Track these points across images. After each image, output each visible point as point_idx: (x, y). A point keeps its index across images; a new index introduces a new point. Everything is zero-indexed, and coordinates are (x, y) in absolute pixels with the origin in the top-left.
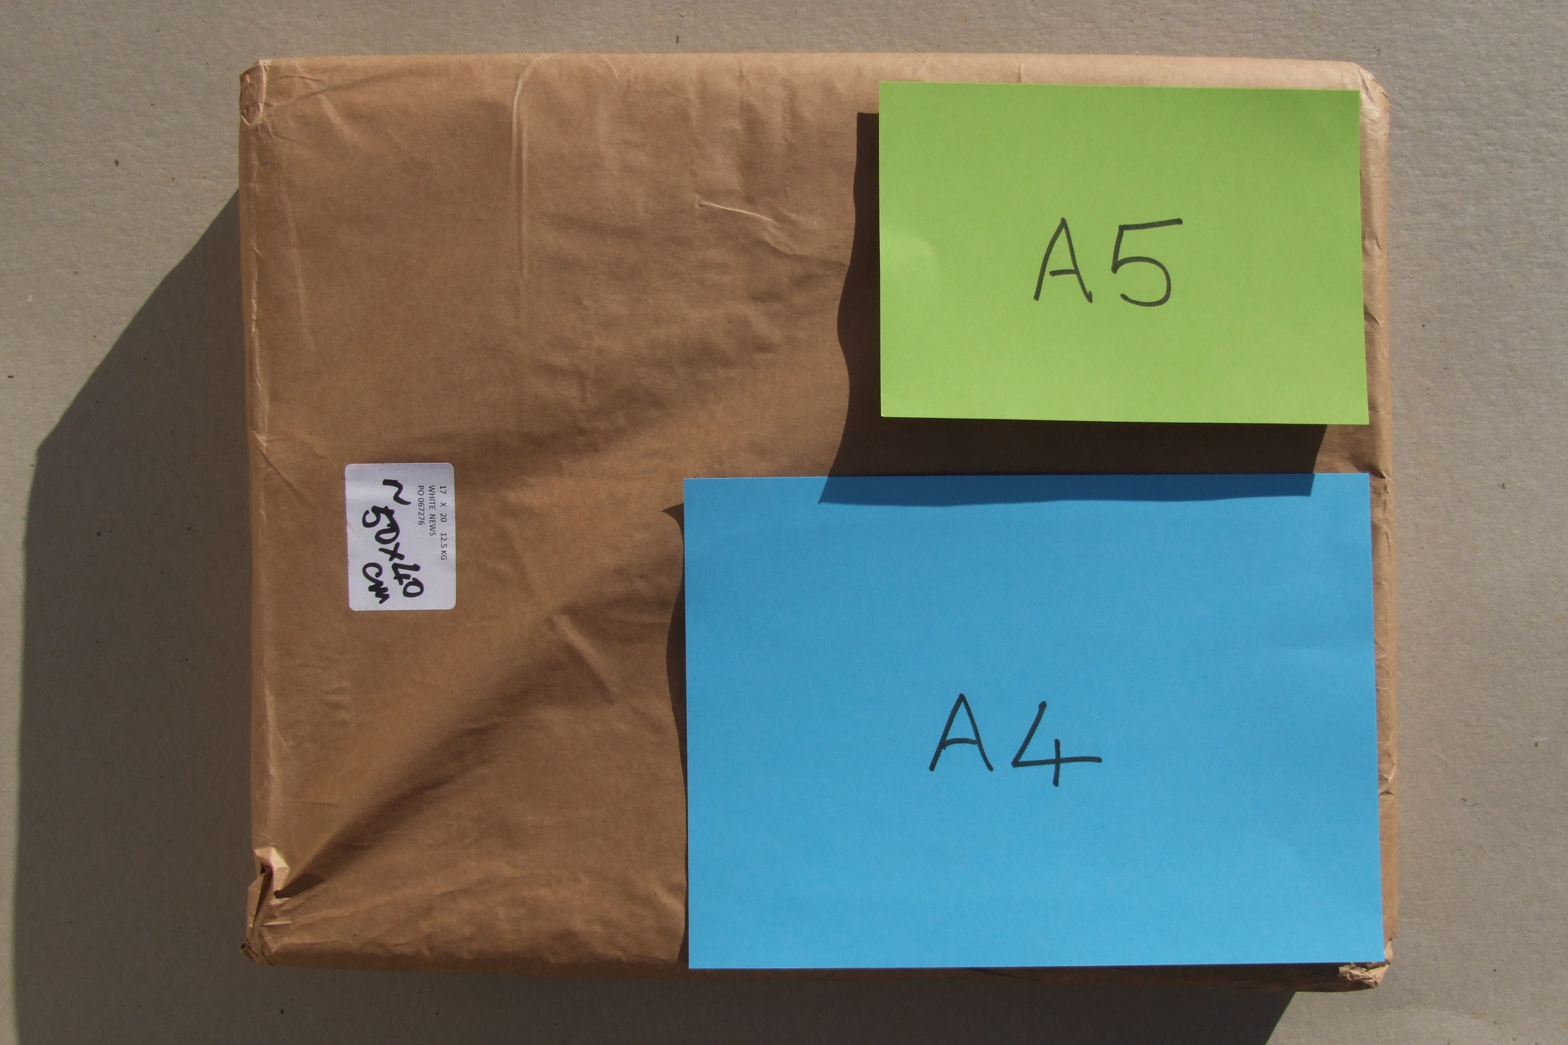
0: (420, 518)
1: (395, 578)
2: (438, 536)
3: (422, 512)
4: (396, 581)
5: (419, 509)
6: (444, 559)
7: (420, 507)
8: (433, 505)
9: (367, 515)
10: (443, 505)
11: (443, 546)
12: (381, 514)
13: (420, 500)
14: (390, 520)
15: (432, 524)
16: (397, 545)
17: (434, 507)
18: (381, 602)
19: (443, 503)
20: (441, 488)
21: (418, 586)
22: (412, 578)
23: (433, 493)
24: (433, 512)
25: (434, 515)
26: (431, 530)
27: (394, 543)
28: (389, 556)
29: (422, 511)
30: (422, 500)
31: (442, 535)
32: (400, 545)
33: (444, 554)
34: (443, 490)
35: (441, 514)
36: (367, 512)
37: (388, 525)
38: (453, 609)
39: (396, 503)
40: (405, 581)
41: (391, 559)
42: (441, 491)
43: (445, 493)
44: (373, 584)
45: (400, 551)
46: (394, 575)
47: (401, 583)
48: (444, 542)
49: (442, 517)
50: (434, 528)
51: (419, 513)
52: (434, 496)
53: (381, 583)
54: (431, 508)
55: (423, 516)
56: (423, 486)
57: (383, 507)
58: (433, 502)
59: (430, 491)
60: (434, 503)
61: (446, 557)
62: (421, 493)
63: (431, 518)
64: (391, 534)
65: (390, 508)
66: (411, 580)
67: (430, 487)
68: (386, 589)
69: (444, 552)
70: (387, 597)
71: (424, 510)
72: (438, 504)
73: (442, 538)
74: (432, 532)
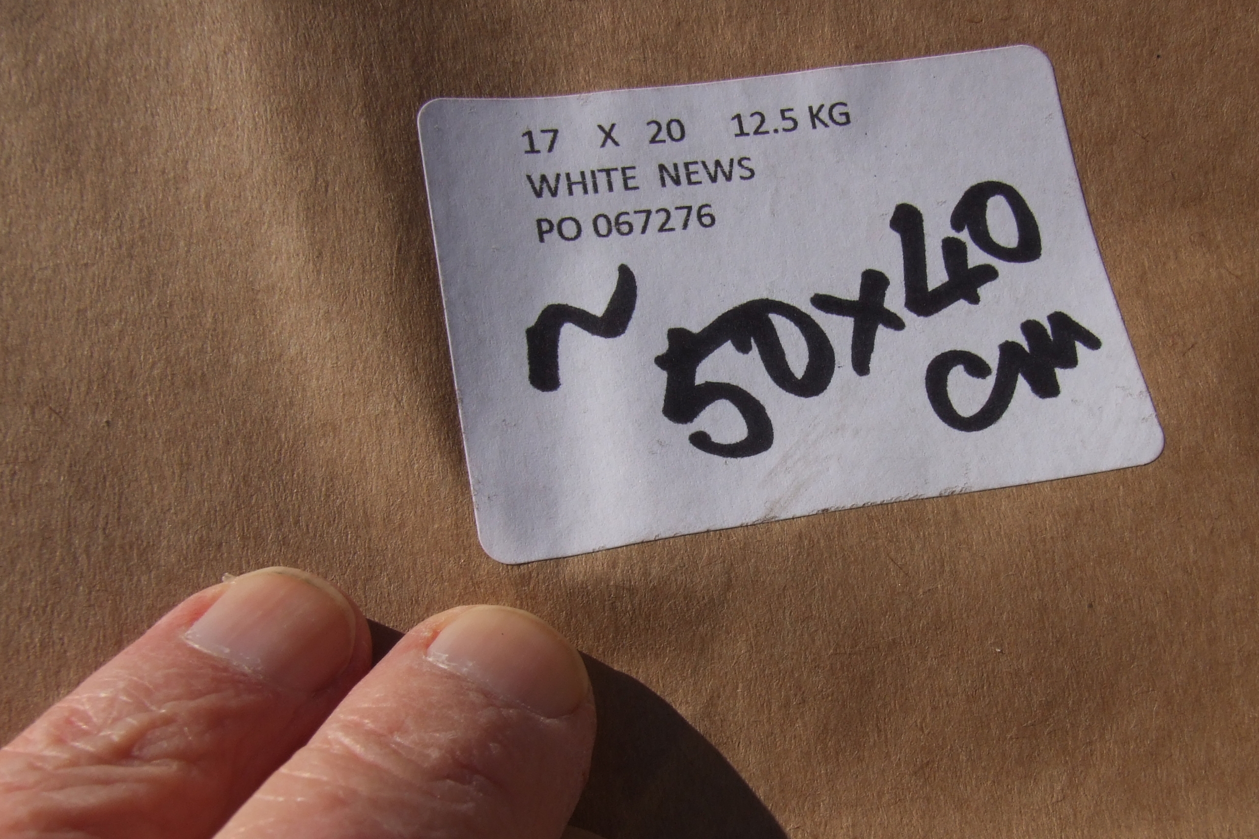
0: (685, 226)
1: (974, 299)
2: (751, 146)
3: (657, 220)
4: (985, 291)
5: (644, 231)
6: (847, 115)
7: (638, 228)
8: (617, 177)
9: (716, 438)
10: (608, 135)
11: (789, 124)
12: (699, 380)
13: (603, 229)
14: (718, 344)
15: (702, 176)
16: (824, 302)
17: (624, 170)
18: (1093, 343)
19: (602, 136)
20: (533, 150)
21: (983, 208)
22: (953, 234)
23: (563, 178)
24: (646, 175)
25: (662, 168)
26: (729, 178)
27: (820, 317)
28: (883, 333)
29: (653, 217)
30: (602, 223)
31: (742, 133)
32: (824, 291)
33: (824, 115)
34: (542, 141)
35: (653, 140)
36: (701, 441)
37: (744, 348)
38: (1045, 52)
39: (632, 325)
40: (976, 257)
41: (896, 323)
42: (551, 149)
43: (555, 132)
44: (1022, 386)
45: (852, 292)
46: (961, 305)
47: (988, 274)
48: (773, 121)
49: (663, 135)
50: (718, 164)
51: (662, 229)
52: (575, 177)
53: (1008, 350)
54: (631, 183)
55: (673, 212)
56: (539, 222)
57: (664, 375)
58: (602, 178)
59: (554, 193)
60: (608, 172)
61: (832, 107)
62: (569, 229)
63: (677, 182)
64: (779, 333)
65: (662, 346)
66: (964, 236)
67: (539, 194)
68: (1030, 328)
69: (814, 116)
70: (1060, 320)
71: (648, 213)
72: (609, 157)
73: (757, 132)
74: (737, 171)
